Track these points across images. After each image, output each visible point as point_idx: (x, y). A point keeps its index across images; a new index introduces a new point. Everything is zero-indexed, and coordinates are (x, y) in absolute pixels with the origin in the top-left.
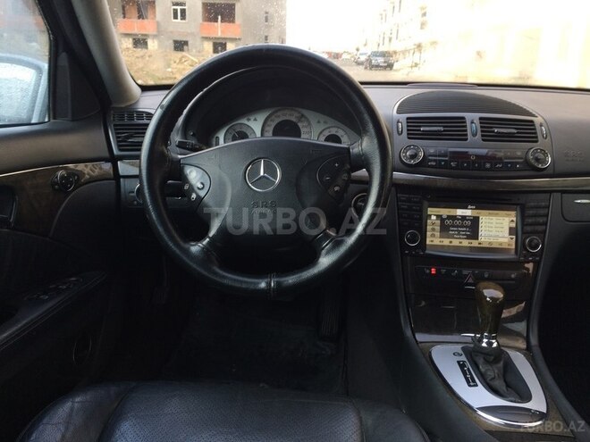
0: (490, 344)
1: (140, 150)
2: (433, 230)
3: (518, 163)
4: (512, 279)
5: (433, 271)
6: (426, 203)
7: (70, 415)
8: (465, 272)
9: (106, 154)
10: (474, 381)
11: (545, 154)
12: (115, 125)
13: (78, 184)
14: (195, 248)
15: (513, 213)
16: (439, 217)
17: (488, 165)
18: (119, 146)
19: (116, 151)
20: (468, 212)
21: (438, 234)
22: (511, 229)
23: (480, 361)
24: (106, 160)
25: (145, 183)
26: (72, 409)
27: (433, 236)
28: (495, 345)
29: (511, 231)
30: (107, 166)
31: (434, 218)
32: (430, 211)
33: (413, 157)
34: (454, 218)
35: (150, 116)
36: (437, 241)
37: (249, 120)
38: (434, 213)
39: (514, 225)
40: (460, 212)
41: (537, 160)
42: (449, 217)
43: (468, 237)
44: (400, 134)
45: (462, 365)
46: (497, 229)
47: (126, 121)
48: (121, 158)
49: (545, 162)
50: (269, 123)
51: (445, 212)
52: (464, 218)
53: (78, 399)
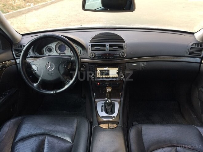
0: (109, 101)
1: (20, 56)
2: (98, 73)
3: (117, 56)
4: (117, 85)
5: (99, 84)
6: (96, 67)
7: (10, 125)
8: (106, 84)
9: (13, 58)
10: (103, 110)
11: (124, 54)
12: (14, 50)
13: (6, 67)
14: (35, 85)
15: (117, 68)
16: (100, 70)
17: (110, 57)
18: (16, 56)
19: (15, 57)
20: (107, 69)
21: (100, 75)
22: (117, 72)
23: (106, 105)
24: (13, 60)
25: (21, 65)
26: (10, 123)
27: (98, 75)
28: (110, 101)
29: (117, 73)
30: (14, 61)
31: (98, 70)
32: (97, 69)
33: (92, 55)
34: (103, 70)
35: (24, 46)
36: (99, 76)
37: (51, 45)
38: (99, 70)
39: (118, 71)
40: (105, 69)
41: (122, 55)
42: (102, 70)
43: (107, 75)
44: (89, 49)
45: (102, 106)
46: (113, 72)
47: (17, 48)
48: (17, 59)
49: (124, 56)
50: (57, 45)
51: (101, 69)
52: (106, 70)
53: (12, 121)
